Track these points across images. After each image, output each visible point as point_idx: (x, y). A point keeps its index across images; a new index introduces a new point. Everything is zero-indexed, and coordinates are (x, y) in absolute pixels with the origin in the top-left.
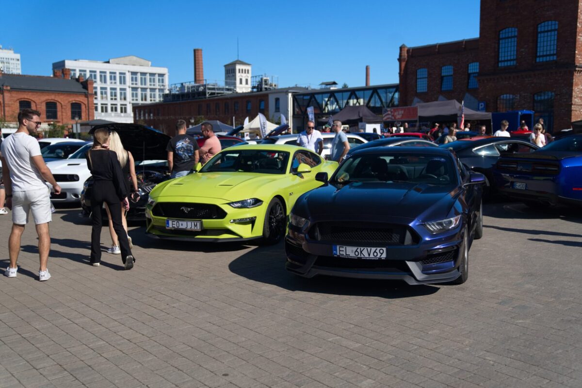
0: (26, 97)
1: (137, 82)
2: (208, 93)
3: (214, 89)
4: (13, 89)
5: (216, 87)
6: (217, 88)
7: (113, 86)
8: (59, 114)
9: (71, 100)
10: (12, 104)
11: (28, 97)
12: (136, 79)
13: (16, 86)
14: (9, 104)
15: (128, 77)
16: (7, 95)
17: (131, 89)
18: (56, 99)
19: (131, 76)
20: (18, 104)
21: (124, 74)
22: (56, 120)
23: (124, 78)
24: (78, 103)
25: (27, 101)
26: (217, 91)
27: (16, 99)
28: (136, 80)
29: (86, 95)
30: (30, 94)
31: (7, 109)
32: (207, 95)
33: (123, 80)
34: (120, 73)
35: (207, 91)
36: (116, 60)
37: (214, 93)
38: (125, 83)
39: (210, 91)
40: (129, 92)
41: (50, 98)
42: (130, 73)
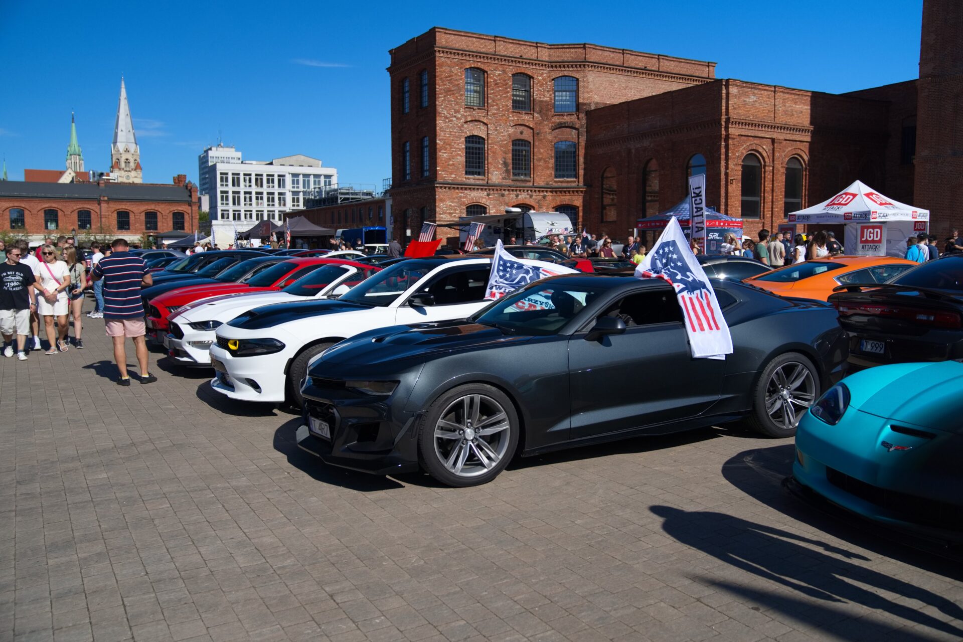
0: (124, 207)
1: (300, 186)
2: (341, 198)
3: (348, 194)
4: (110, 200)
5: (351, 191)
6: (351, 193)
7: (271, 190)
8: (159, 224)
9: (172, 209)
10: (109, 215)
11: (126, 208)
12: (298, 181)
13: (115, 196)
14: (105, 215)
15: (288, 180)
16: (104, 205)
17: (291, 193)
18: (156, 209)
19: (291, 178)
20: (116, 215)
21: (284, 176)
22: (156, 231)
23: (284, 180)
24: (180, 213)
25: (125, 212)
26: (351, 196)
27: (113, 209)
28: (298, 183)
29: (190, 204)
30: (128, 204)
31: (103, 220)
32: (339, 201)
33: (281, 183)
34: (279, 176)
35: (339, 196)
36: (281, 161)
37: (348, 199)
38: (284, 187)
39: (343, 196)
40: (289, 197)
41: (149, 208)
42: (291, 175)
